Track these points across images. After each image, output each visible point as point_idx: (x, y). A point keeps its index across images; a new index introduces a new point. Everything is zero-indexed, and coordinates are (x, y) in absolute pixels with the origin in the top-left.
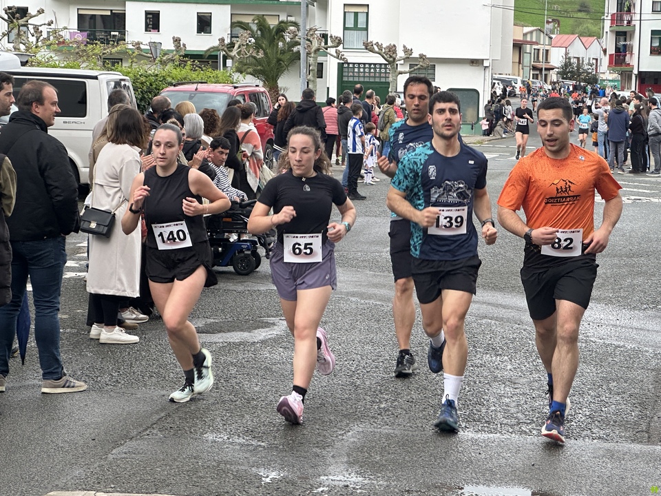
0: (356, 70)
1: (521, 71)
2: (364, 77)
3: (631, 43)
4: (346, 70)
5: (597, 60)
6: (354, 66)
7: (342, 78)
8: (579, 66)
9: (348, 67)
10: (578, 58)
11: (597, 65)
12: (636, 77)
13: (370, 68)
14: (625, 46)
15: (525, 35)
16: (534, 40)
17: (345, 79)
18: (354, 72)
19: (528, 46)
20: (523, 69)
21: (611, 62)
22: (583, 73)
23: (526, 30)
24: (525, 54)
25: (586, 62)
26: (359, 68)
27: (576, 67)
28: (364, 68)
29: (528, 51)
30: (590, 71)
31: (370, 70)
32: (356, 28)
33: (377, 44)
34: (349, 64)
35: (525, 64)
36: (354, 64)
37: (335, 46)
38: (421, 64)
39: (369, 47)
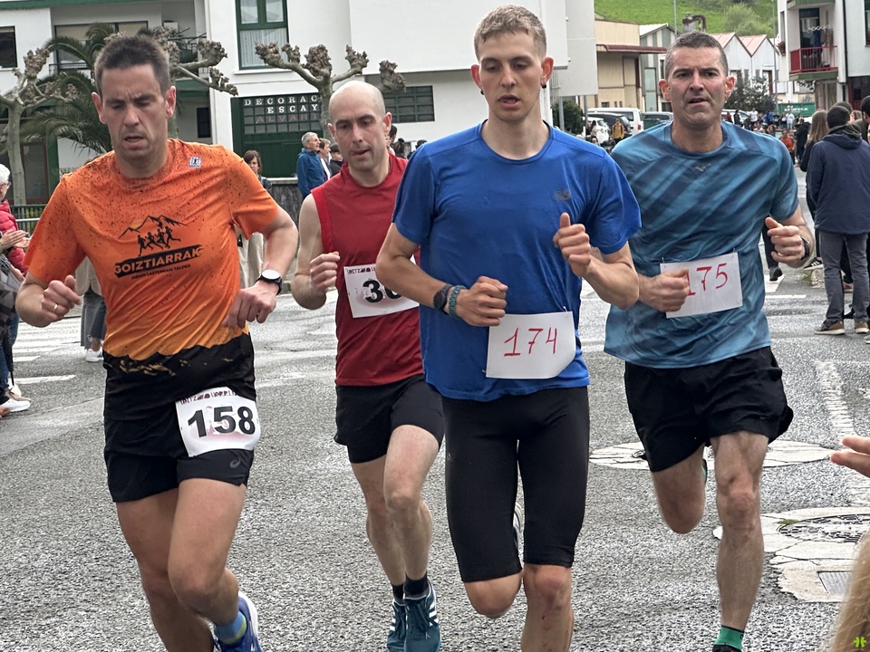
0: (270, 111)
1: (642, 100)
2: (288, 123)
3: (830, 27)
4: (248, 112)
5: (770, 72)
6: (265, 102)
7: (243, 131)
8: (741, 86)
9: (254, 106)
10: (739, 72)
11: (770, 81)
12: (844, 88)
13: (299, 105)
14: (818, 33)
15: (643, 38)
16: (660, 45)
17: (249, 131)
18: (266, 115)
19: (651, 57)
20: (644, 96)
21: (794, 66)
22: (748, 95)
23: (645, 29)
24: (646, 71)
25: (752, 75)
26: (276, 106)
27: (736, 86)
28: (287, 105)
29: (651, 64)
30: (760, 90)
31: (299, 108)
32: (263, 24)
33: (287, 48)
34: (253, 98)
35: (647, 87)
36: (265, 98)
37: (211, 62)
38: (387, 83)
39: (268, 57)
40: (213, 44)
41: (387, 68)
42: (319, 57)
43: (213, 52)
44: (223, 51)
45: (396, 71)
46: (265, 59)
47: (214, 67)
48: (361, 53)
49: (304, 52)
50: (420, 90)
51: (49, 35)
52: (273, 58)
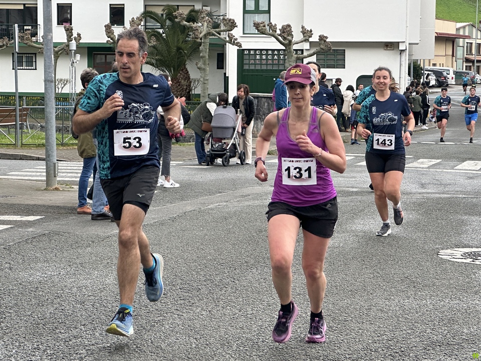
0: (258, 57)
1: (455, 63)
2: (267, 65)
4: (247, 57)
6: (255, 52)
7: (243, 67)
9: (249, 54)
13: (273, 55)
15: (458, 29)
16: (467, 34)
17: (246, 67)
18: (255, 59)
19: (461, 40)
23: (459, 25)
24: (458, 48)
26: (261, 55)
28: (267, 55)
29: (461, 45)
31: (273, 57)
32: (257, 11)
33: (270, 25)
34: (249, 50)
35: (458, 57)
36: (255, 50)
37: (229, 29)
38: (322, 47)
39: (260, 28)
40: (230, 20)
41: (322, 38)
42: (287, 31)
43: (230, 24)
44: (235, 24)
45: (327, 40)
46: (258, 30)
47: (230, 32)
48: (309, 30)
49: (279, 27)
50: (338, 51)
51: (142, 10)
52: (262, 29)
